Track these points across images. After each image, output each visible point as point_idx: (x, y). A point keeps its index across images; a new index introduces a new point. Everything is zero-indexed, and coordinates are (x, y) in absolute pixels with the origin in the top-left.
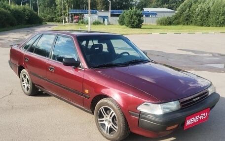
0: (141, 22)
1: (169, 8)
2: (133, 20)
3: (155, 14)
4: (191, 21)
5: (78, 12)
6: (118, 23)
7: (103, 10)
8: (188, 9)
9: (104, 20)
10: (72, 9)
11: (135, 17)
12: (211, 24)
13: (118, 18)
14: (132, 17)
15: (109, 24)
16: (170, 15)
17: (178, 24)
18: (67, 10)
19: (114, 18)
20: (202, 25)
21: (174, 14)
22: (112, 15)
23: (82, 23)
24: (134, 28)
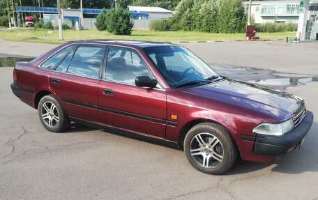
0: (130, 26)
1: (162, 7)
2: (118, 24)
3: (146, 15)
4: (195, 26)
5: (30, 10)
6: (95, 27)
7: (69, 8)
8: (188, 10)
9: (74, 24)
10: (19, 5)
11: (121, 19)
12: (220, 29)
13: (94, 20)
14: (117, 19)
15: (82, 29)
16: (167, 17)
17: (178, 29)
18: (12, 8)
19: (89, 20)
20: (209, 31)
21: (171, 16)
22: (85, 16)
23: (40, 26)
24: (122, 34)
